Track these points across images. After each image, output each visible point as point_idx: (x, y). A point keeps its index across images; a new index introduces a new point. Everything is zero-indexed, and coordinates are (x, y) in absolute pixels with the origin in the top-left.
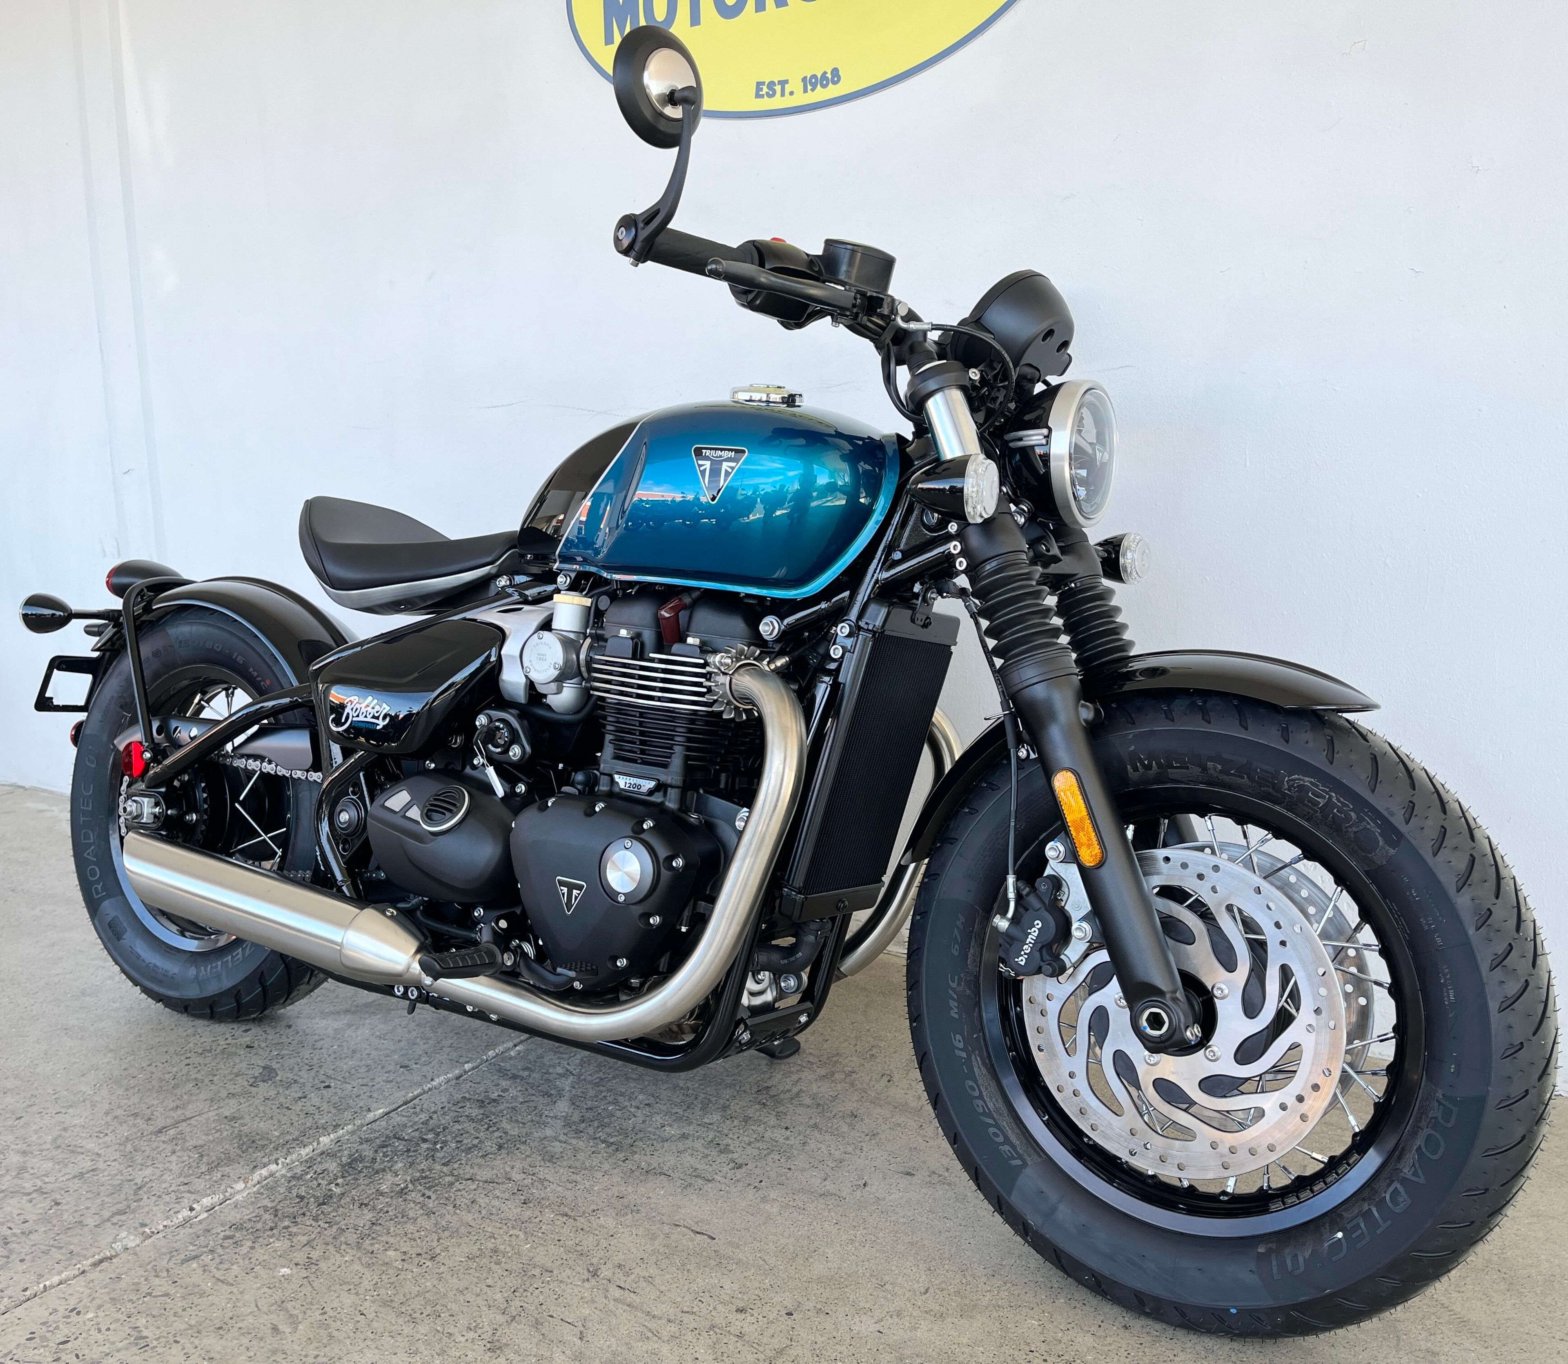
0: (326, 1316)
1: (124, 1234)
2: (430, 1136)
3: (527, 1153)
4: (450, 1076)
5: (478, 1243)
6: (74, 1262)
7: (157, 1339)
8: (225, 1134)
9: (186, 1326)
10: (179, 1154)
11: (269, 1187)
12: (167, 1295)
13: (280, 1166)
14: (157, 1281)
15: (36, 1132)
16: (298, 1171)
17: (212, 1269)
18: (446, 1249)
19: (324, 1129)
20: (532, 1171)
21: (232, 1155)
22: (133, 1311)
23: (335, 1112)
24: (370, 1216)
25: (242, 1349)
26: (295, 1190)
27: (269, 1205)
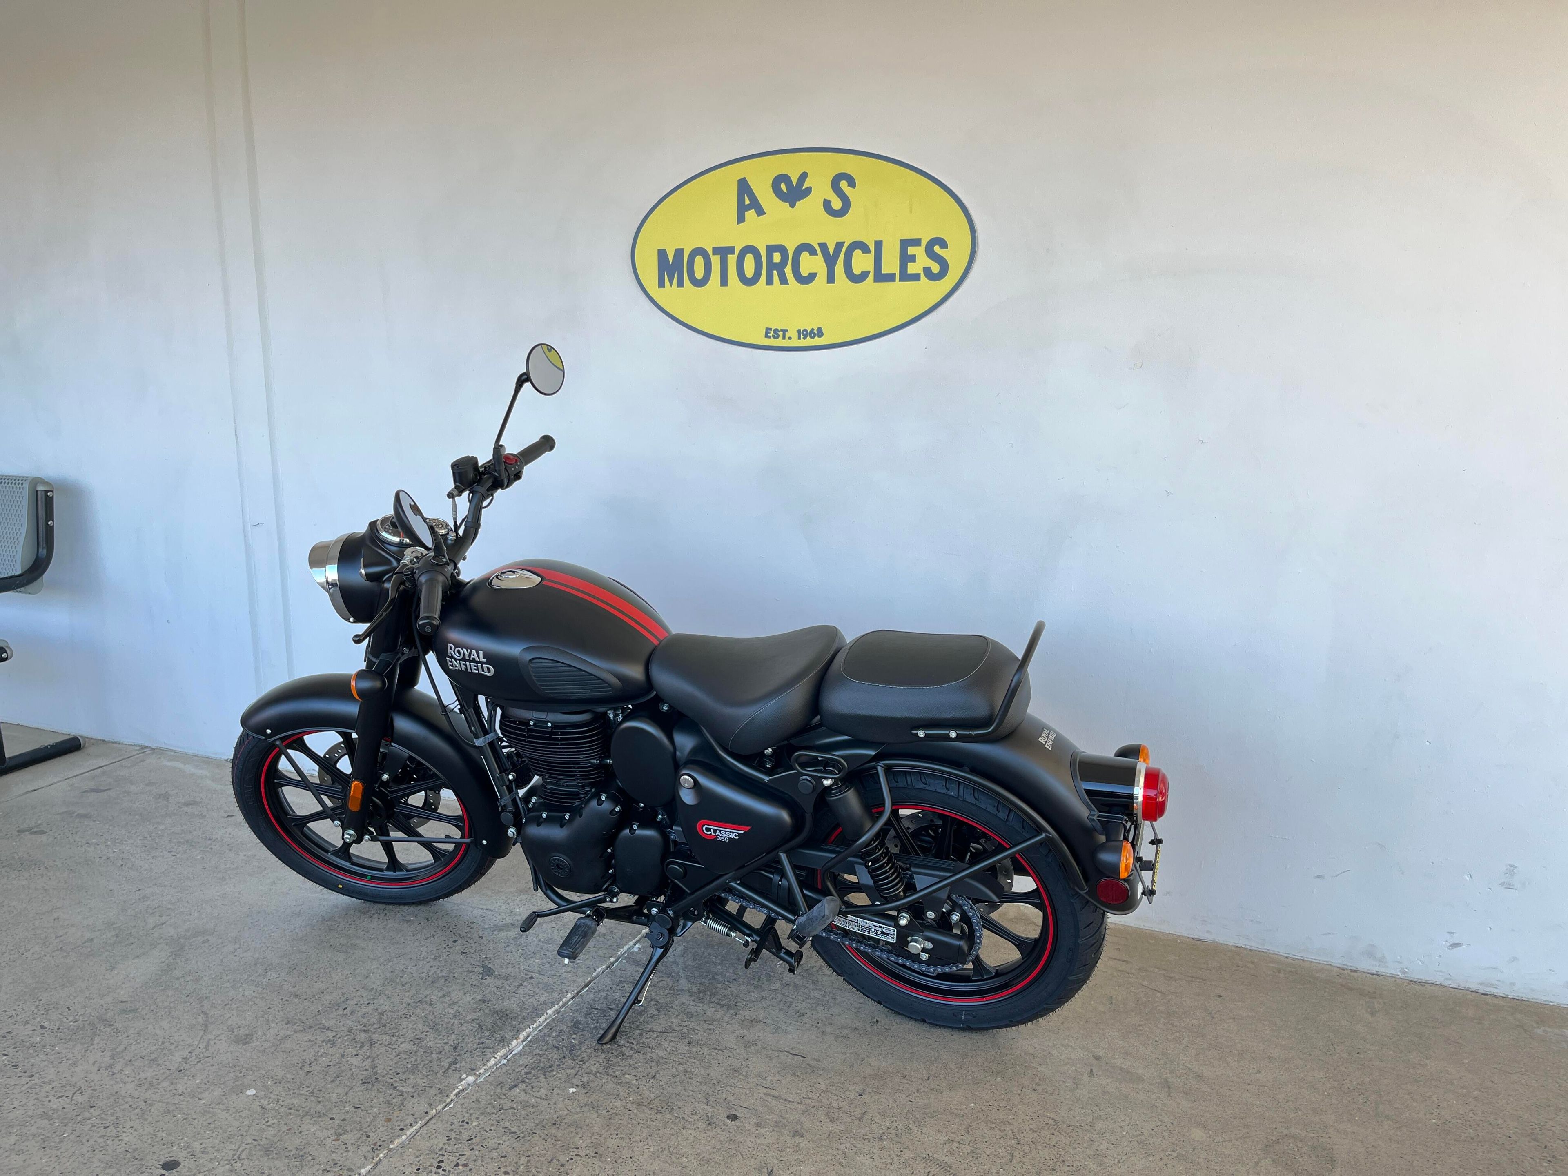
0: (610, 1113)
1: (464, 1076)
2: (613, 1006)
3: (677, 1013)
4: (604, 967)
6: (445, 1094)
7: (523, 1133)
8: (486, 1011)
9: (535, 1124)
10: (465, 1025)
11: (532, 1043)
12: (513, 1108)
13: (532, 1029)
14: (502, 1101)
15: (363, 1016)
16: (545, 1032)
17: (529, 1091)
18: (657, 1072)
19: (546, 1005)
20: (684, 1024)
21: (500, 1025)
22: (498, 1119)
23: (546, 994)
24: (603, 1056)
25: (573, 1134)
26: (550, 1042)
27: (540, 1053)
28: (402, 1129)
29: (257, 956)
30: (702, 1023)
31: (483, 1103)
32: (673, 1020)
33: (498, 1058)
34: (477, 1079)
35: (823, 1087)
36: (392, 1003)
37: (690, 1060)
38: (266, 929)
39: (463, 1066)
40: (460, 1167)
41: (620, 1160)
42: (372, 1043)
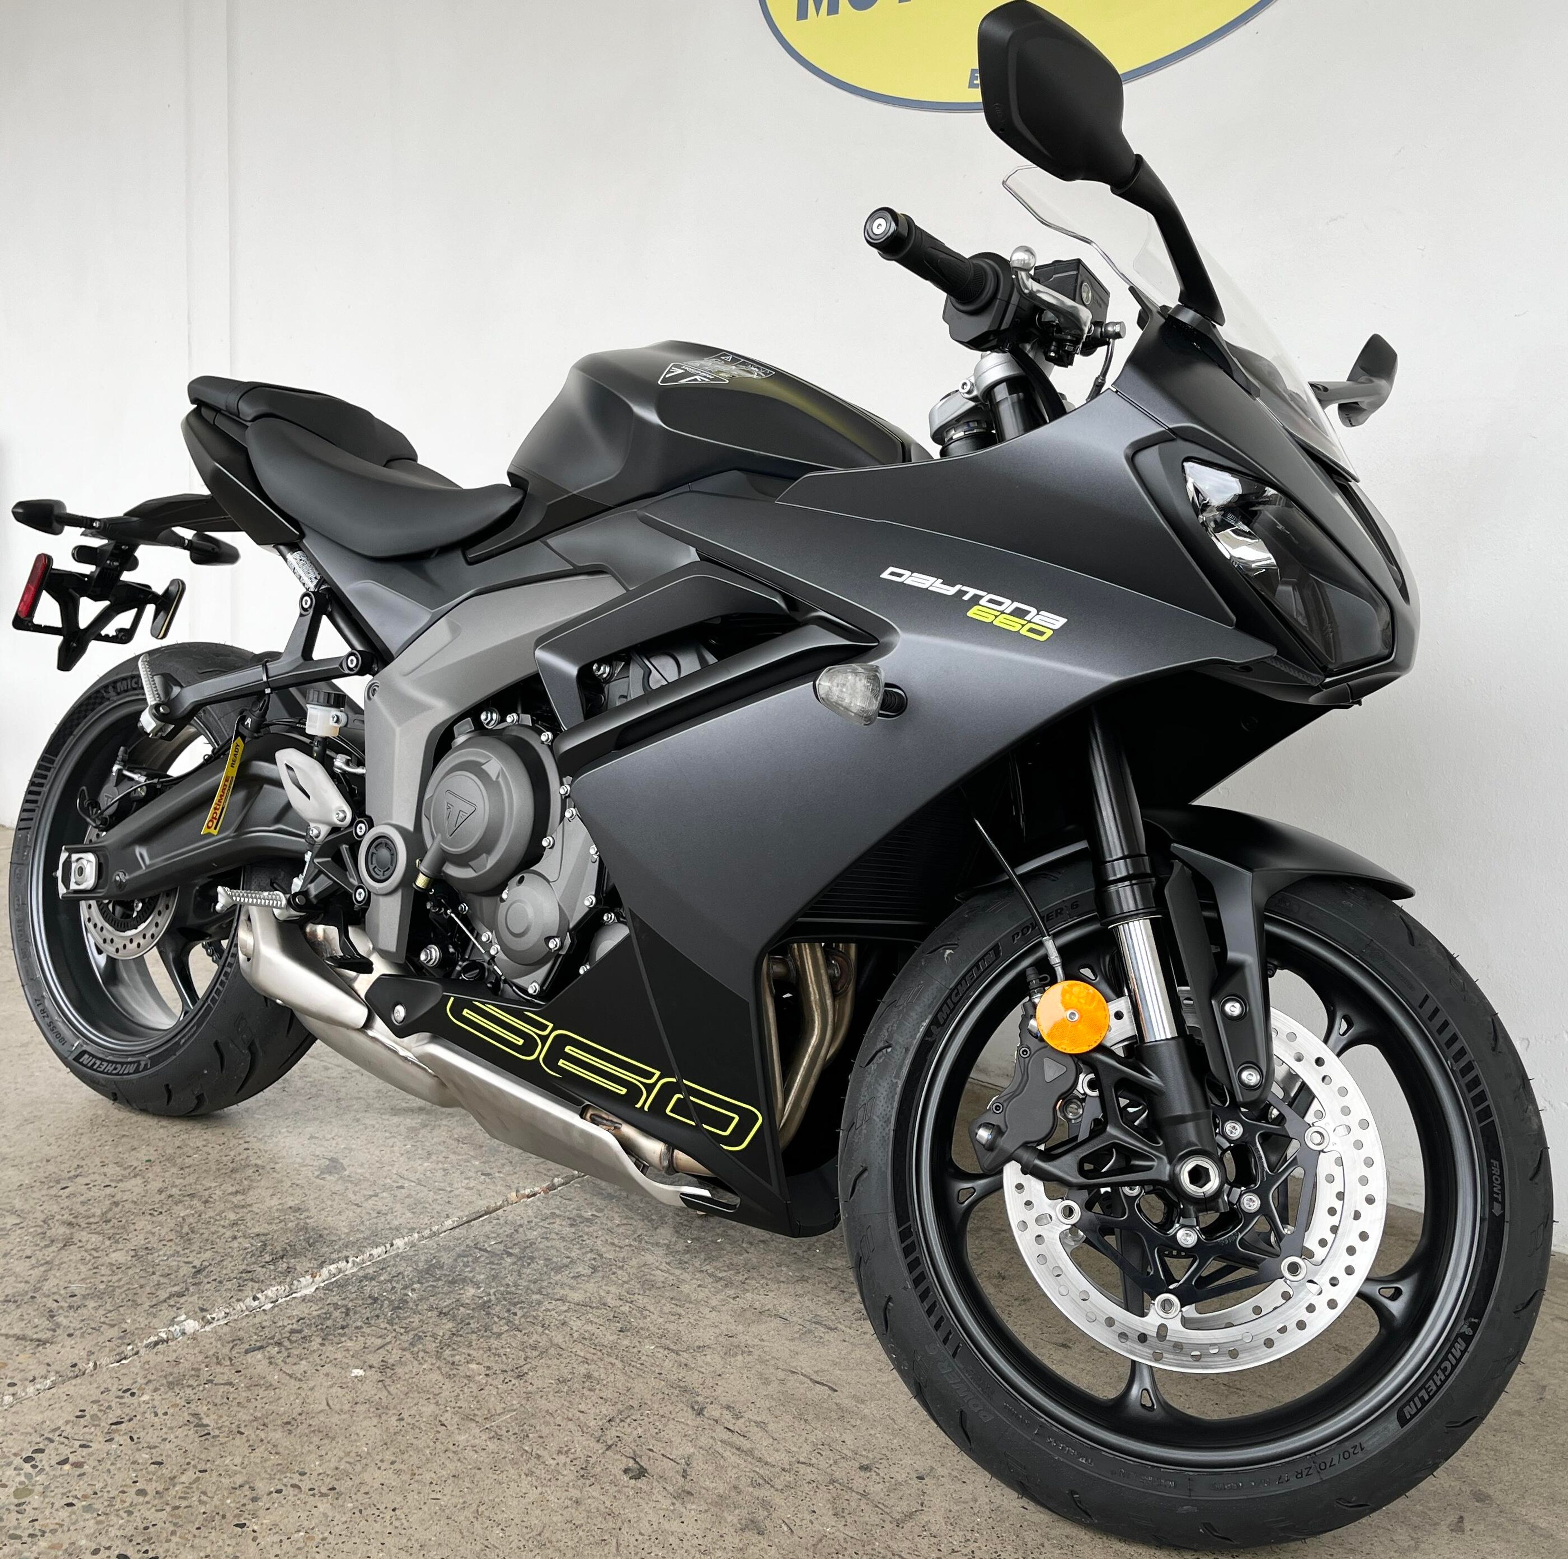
0: (402, 1423)
1: (183, 1317)
2: (516, 1251)
3: (624, 1279)
5: (569, 1367)
6: (127, 1341)
7: (219, 1428)
8: (290, 1224)
9: (252, 1418)
10: (239, 1240)
11: (339, 1283)
12: (231, 1384)
13: (350, 1265)
14: (219, 1369)
15: (83, 1203)
16: (371, 1271)
17: (280, 1359)
18: (535, 1369)
19: (398, 1231)
20: (630, 1298)
21: (298, 1247)
22: (193, 1397)
23: (409, 1215)
24: (450, 1325)
25: (312, 1447)
26: (367, 1290)
27: (339, 1303)
28: (12, 1385)
30: (663, 1301)
31: (185, 1365)
32: (613, 1288)
34: (201, 1326)
36: (147, 1191)
37: (607, 1359)
39: (191, 1303)
40: (67, 1467)
41: (369, 1511)
42: (67, 1243)
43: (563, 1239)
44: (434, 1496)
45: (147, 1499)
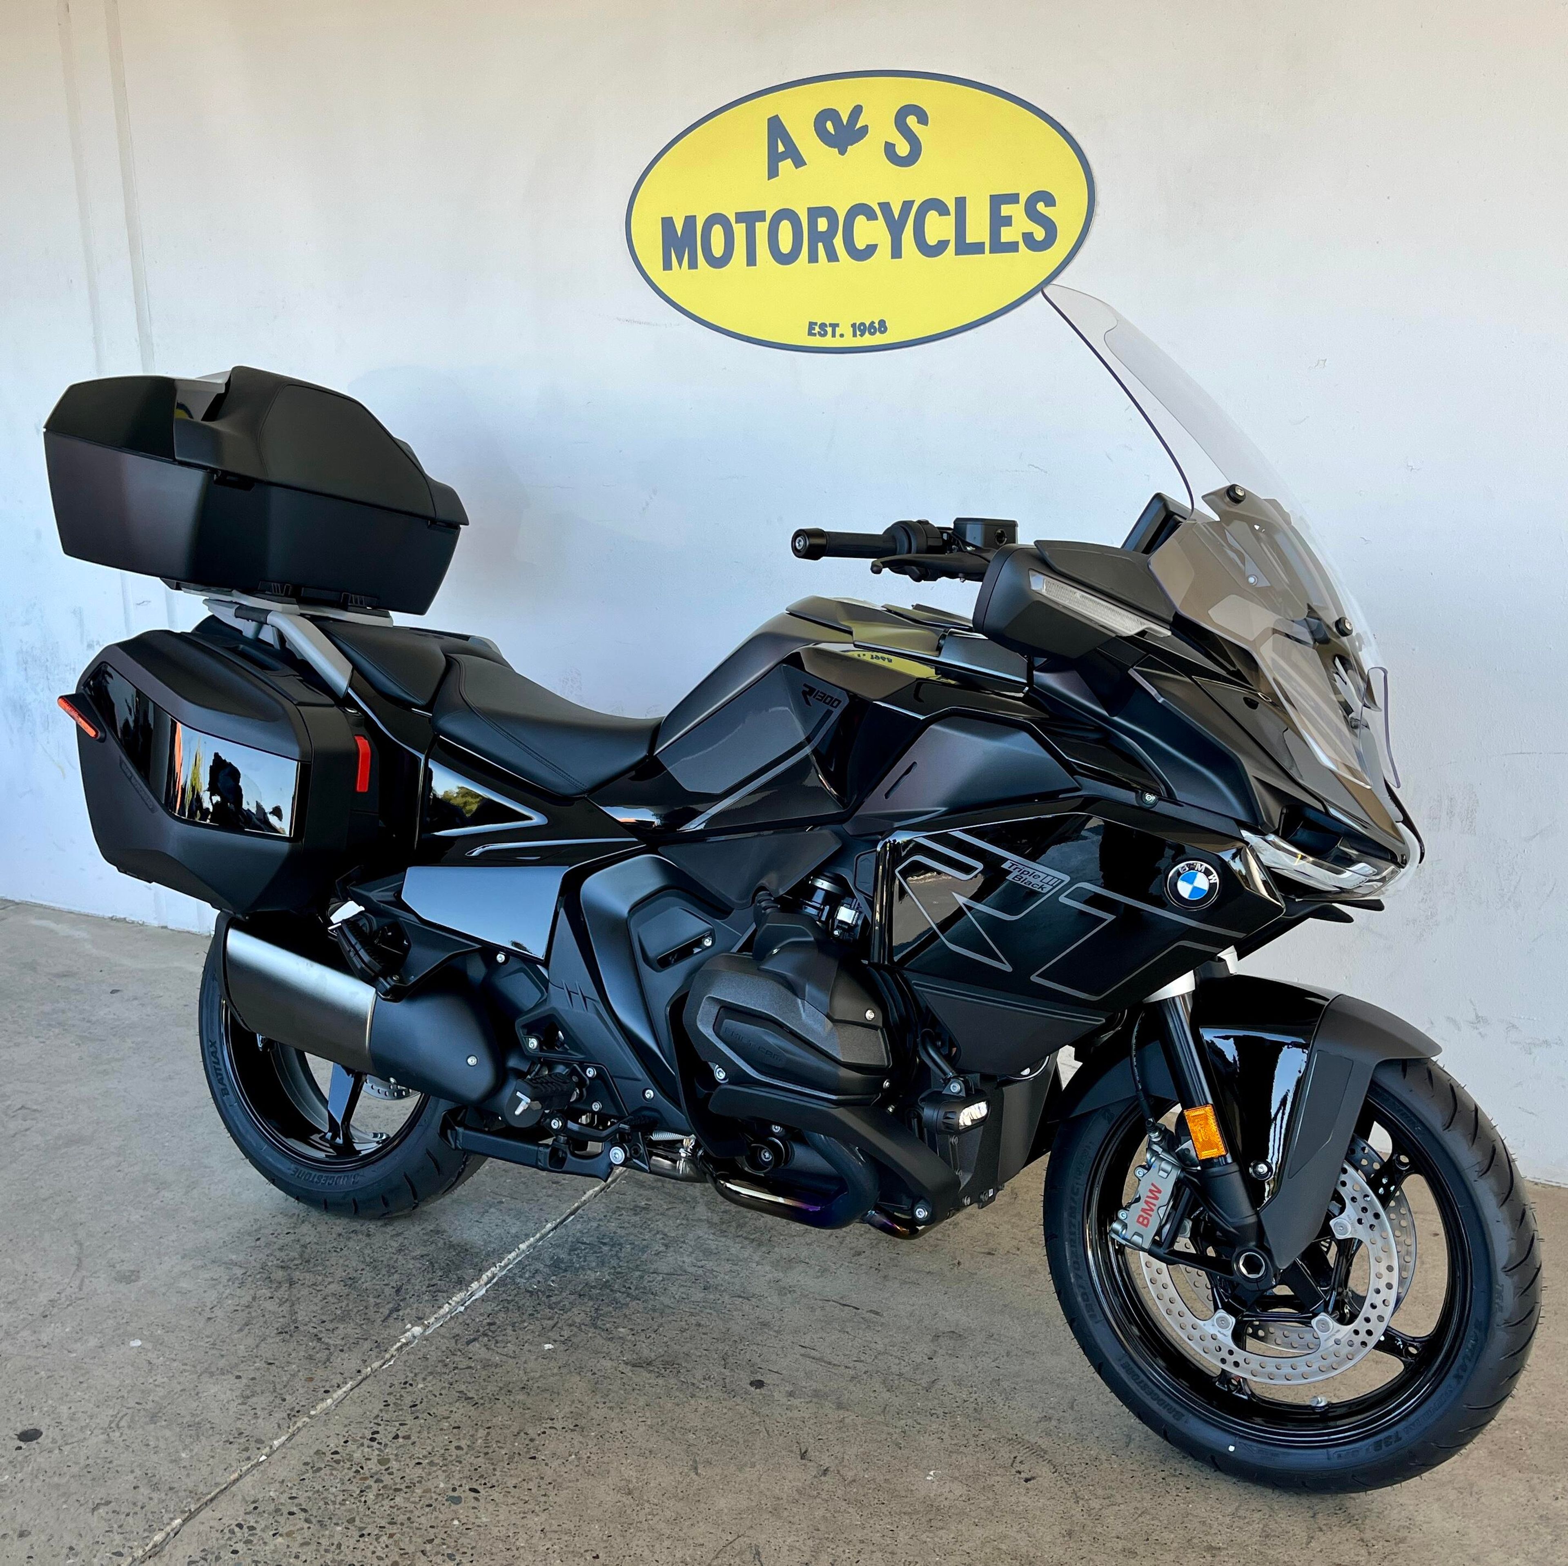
0: (596, 1376)
1: (409, 1326)
3: (690, 1250)
4: (597, 1189)
6: (383, 1349)
7: (482, 1398)
9: (498, 1389)
11: (498, 1287)
12: (470, 1367)
13: (498, 1269)
14: (457, 1359)
15: (280, 1250)
16: (516, 1272)
17: (493, 1346)
18: (661, 1325)
19: (518, 1239)
20: (699, 1264)
21: (457, 1262)
22: (451, 1380)
23: (519, 1224)
24: (591, 1303)
25: (548, 1401)
26: (522, 1285)
27: (509, 1298)
28: (326, 1392)
29: (146, 1171)
30: (723, 1264)
31: (432, 1360)
32: (686, 1259)
33: (453, 1304)
34: (425, 1330)
35: (880, 1347)
37: (705, 1312)
38: (158, 1136)
39: (408, 1314)
40: (401, 1440)
41: (607, 1435)
42: (292, 1283)
43: (634, 1226)
44: (640, 1420)
45: (465, 1451)
